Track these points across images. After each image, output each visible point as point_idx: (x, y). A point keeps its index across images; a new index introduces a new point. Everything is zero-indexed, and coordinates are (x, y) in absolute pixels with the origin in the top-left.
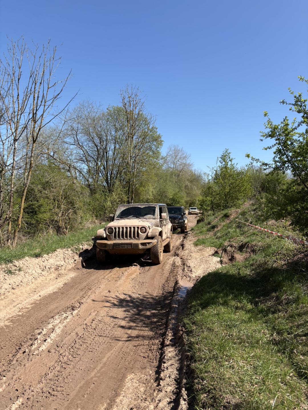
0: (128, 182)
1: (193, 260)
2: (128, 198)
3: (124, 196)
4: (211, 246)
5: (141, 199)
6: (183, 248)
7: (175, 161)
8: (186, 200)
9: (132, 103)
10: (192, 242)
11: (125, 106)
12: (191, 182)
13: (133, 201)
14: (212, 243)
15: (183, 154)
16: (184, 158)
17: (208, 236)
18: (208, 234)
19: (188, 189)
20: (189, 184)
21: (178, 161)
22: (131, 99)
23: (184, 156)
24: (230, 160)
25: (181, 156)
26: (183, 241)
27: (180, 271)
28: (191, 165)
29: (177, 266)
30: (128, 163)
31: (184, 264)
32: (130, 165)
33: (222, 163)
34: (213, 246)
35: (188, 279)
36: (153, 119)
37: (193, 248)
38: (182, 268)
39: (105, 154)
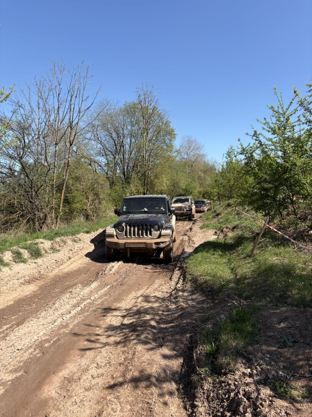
0: (144, 175)
1: (197, 237)
2: (144, 189)
3: (140, 188)
4: (213, 229)
5: (156, 190)
6: (191, 231)
7: (189, 152)
8: (199, 190)
9: (147, 100)
10: (199, 226)
11: (140, 103)
12: (205, 172)
13: (148, 192)
14: (215, 227)
15: (196, 145)
16: (198, 148)
17: (212, 222)
18: (213, 220)
19: (201, 179)
20: (202, 175)
21: (192, 151)
22: (146, 96)
23: (197, 147)
24: (235, 156)
25: (194, 146)
26: (192, 226)
27: (187, 244)
28: (204, 156)
29: (185, 241)
30: (144, 157)
31: (190, 240)
32: (145, 159)
33: (227, 159)
34: (214, 229)
35: (192, 248)
36: (167, 115)
37: (199, 230)
38: (188, 242)
39: (122, 148)
